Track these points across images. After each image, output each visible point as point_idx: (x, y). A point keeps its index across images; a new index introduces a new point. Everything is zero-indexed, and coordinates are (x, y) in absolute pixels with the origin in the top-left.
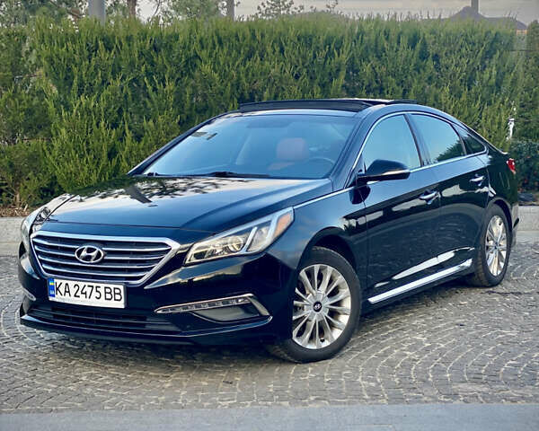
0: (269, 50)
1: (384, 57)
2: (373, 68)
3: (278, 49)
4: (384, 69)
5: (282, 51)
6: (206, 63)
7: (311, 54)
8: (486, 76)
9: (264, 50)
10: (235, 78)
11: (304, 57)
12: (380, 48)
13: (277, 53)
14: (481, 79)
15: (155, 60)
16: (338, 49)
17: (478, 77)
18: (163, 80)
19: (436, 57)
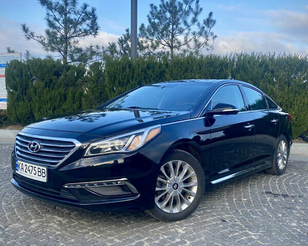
1: (247, 71)
5: (200, 69)
6: (168, 74)
7: (213, 70)
9: (193, 68)
12: (245, 67)
15: (148, 73)
19: (272, 72)
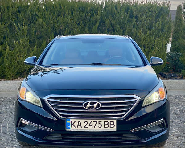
0: (67, 13)
1: (115, 17)
2: (110, 21)
3: (70, 13)
4: (115, 22)
5: (72, 13)
6: (40, 18)
7: (84, 15)
8: (157, 25)
9: (65, 13)
10: (52, 25)
11: (81, 16)
13: (70, 14)
14: (155, 26)
15: (19, 16)
16: (95, 13)
17: (154, 26)
18: (22, 25)
19: (136, 17)
